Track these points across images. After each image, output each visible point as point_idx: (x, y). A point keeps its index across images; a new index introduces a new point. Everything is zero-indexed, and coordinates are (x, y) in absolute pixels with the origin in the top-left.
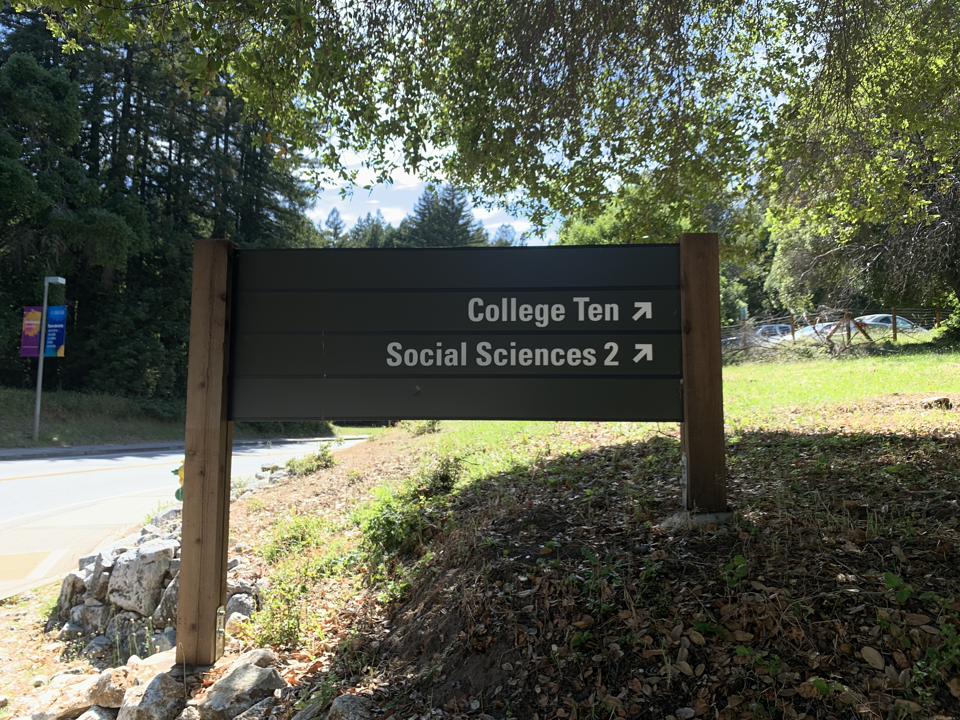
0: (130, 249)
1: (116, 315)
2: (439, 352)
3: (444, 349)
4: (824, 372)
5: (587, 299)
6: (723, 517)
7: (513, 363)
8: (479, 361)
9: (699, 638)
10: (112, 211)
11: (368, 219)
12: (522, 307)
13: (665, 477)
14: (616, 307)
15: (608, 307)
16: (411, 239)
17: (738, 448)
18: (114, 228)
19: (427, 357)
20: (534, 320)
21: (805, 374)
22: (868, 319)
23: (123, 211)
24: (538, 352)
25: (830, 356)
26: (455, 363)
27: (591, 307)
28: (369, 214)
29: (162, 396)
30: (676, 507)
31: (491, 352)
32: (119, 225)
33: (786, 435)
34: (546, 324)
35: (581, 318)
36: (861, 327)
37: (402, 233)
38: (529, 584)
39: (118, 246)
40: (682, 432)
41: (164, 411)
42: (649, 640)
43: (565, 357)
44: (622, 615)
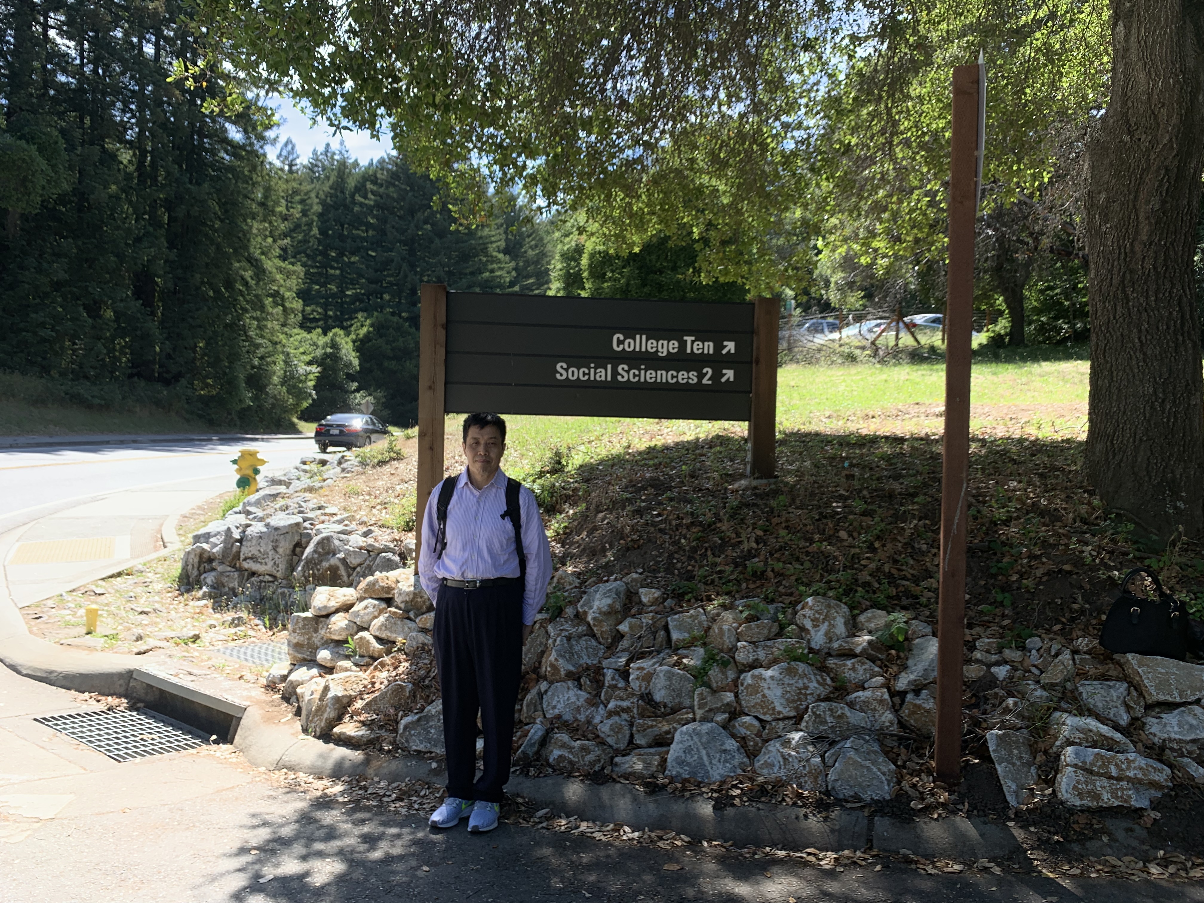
0: (43, 188)
1: (27, 273)
2: (592, 370)
3: (596, 368)
4: (862, 380)
5: (693, 338)
6: (772, 480)
7: (642, 380)
8: (619, 378)
9: (760, 533)
10: (20, 138)
11: (327, 151)
12: (650, 342)
13: (731, 460)
14: (711, 344)
15: (706, 344)
16: (390, 184)
17: (783, 442)
18: (24, 161)
19: (584, 374)
20: (657, 351)
21: (844, 381)
22: (919, 319)
23: (33, 138)
24: (659, 372)
25: (873, 360)
26: (603, 378)
27: (696, 344)
28: (328, 145)
29: (86, 377)
30: (743, 476)
31: (628, 372)
32: (30, 157)
33: (817, 434)
34: (665, 354)
35: (689, 351)
36: (911, 327)
37: (379, 176)
38: (659, 515)
39: (30, 185)
40: (749, 430)
41: (93, 397)
42: (734, 535)
43: (677, 377)
44: (718, 525)
